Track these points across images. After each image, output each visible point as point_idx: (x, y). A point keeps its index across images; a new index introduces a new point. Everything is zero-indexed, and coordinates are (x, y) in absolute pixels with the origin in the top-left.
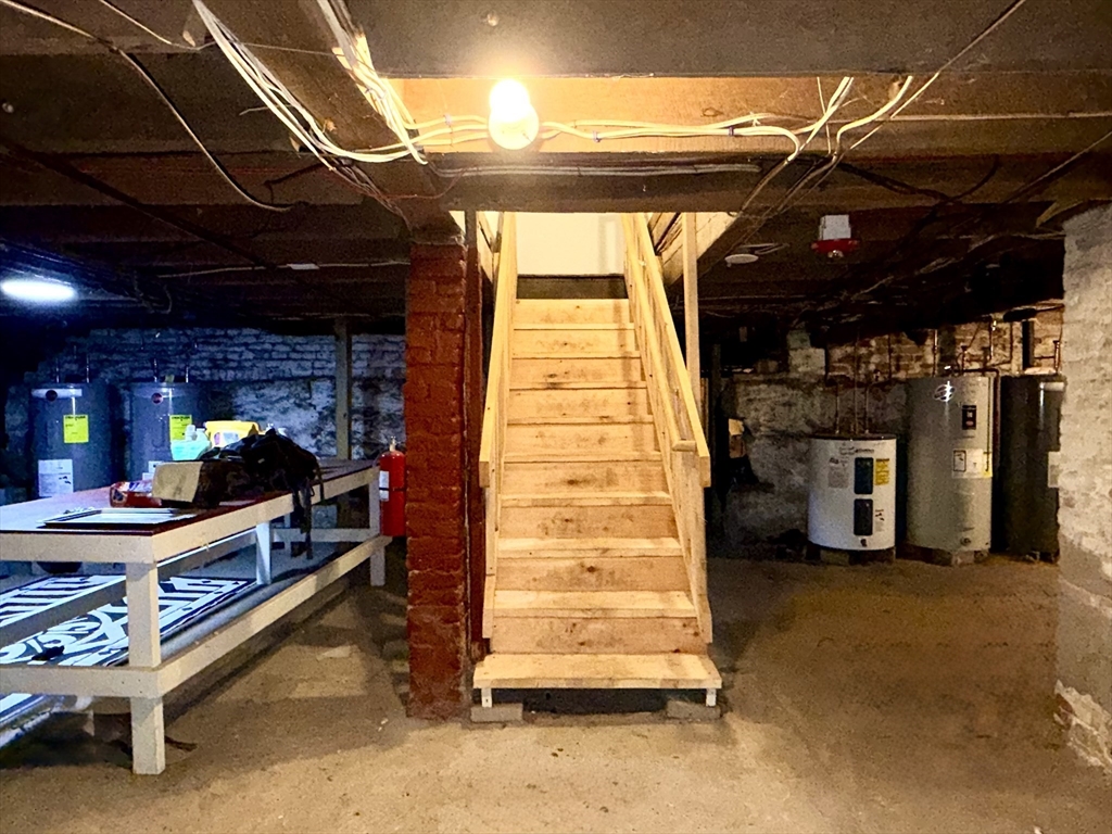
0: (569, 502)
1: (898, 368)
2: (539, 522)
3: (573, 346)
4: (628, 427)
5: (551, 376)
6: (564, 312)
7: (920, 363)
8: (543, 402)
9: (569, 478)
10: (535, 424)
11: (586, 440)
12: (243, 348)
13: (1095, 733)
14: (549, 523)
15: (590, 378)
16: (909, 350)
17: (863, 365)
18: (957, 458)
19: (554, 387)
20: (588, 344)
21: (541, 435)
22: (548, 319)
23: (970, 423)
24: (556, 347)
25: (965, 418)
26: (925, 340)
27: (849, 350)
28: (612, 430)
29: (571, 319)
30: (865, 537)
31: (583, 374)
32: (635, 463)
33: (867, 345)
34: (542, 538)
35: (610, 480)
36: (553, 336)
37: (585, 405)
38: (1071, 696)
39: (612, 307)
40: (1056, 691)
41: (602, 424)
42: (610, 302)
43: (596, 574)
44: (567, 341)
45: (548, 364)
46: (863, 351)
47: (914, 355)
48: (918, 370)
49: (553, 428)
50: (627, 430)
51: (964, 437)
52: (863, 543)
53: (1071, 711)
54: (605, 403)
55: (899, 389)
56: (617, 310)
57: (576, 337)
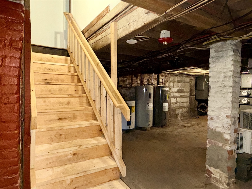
0: (62, 128)
1: (132, 84)
2: (49, 137)
3: (52, 70)
4: (78, 98)
5: (45, 80)
6: (47, 58)
7: (136, 83)
8: (44, 89)
9: (59, 118)
10: (42, 97)
11: (62, 103)
13: (221, 179)
14: (53, 137)
15: (60, 81)
16: (134, 79)
17: (125, 83)
18: (148, 105)
19: (48, 83)
20: (58, 70)
21: (45, 102)
22: (41, 60)
23: (150, 97)
24: (45, 70)
25: (149, 96)
26: (137, 77)
27: (122, 78)
28: (72, 100)
29: (50, 61)
30: (130, 126)
31: (57, 80)
32: (83, 111)
33: (126, 77)
34: (51, 144)
35: (74, 117)
36: (44, 66)
37: (60, 90)
38: (212, 169)
39: (64, 59)
40: (206, 168)
41: (69, 97)
42: (64, 57)
43: (76, 155)
44: (50, 68)
45: (44, 75)
46: (125, 79)
47: (135, 81)
48: (136, 84)
49: (49, 99)
50: (77, 99)
51: (149, 100)
52: (129, 127)
53: (212, 173)
54: (67, 90)
55: (133, 89)
56: (66, 60)
57: (53, 67)
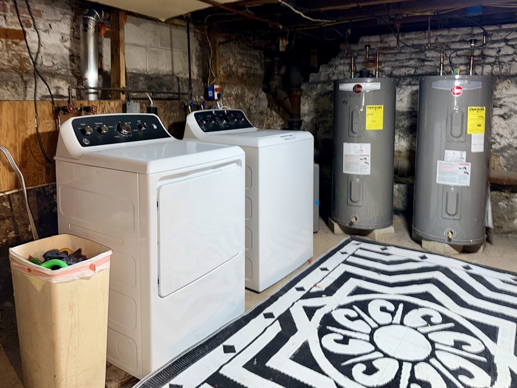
12: (502, 44)
